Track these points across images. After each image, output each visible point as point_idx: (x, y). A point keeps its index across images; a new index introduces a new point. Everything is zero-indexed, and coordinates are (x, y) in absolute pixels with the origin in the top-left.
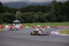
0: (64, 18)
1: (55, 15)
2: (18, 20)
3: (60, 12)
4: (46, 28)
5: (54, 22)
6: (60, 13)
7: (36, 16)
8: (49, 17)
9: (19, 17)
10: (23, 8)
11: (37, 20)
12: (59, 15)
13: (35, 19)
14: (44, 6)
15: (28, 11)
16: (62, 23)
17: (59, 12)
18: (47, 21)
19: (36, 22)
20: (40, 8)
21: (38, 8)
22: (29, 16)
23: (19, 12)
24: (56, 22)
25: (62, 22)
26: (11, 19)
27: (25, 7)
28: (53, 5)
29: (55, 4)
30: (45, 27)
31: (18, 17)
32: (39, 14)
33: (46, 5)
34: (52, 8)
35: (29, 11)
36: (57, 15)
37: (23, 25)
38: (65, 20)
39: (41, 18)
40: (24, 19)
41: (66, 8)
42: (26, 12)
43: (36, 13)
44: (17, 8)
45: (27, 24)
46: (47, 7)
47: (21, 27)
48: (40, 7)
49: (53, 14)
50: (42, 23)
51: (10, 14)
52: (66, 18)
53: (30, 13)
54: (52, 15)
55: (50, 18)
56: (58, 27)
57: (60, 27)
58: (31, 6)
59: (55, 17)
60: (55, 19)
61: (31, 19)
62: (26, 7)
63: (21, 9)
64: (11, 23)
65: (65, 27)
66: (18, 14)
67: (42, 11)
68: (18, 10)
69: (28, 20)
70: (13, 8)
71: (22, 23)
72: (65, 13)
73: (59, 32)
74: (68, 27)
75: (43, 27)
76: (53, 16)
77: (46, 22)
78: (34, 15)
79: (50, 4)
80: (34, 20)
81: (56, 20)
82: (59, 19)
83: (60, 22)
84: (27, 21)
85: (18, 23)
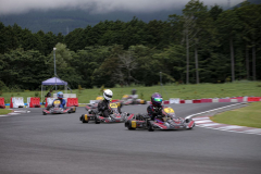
0: (233, 65)
1: (196, 56)
2: (60, 78)
3: (217, 44)
5: (194, 83)
6: (215, 47)
7: (128, 59)
8: (176, 64)
9: (65, 64)
10: (78, 31)
11: (131, 77)
12: (215, 56)
13: (124, 70)
14: (155, 21)
15: (96, 42)
16: (225, 85)
17: (214, 44)
18: (169, 77)
19: (128, 82)
20: (142, 30)
21: (135, 32)
22: (100, 61)
24: (201, 81)
25: (223, 82)
26: (36, 73)
27: (84, 28)
31: (58, 65)
32: (137, 51)
33: (164, 19)
34: (186, 31)
35: (100, 41)
36: (204, 56)
37: (78, 94)
38: (236, 73)
39: (144, 69)
40: (83, 73)
42: (91, 44)
43: (126, 48)
44: (56, 33)
45: (96, 91)
46: (169, 25)
48: (141, 25)
49: (191, 50)
50: (149, 84)
51: (28, 55)
52: (240, 64)
53: (105, 50)
54: (188, 55)
55: (180, 69)
56: (210, 101)
57: (215, 100)
58: (107, 23)
59: (197, 62)
60: (198, 69)
61: (109, 73)
62: (89, 28)
63: (70, 35)
64: (35, 86)
65: (233, 100)
66: (59, 56)
67: (149, 42)
68: (60, 39)
69: (96, 74)
70: (41, 33)
71: (73, 86)
72: (235, 48)
73: (214, 119)
74: (245, 99)
76: (192, 59)
77: (165, 81)
78: (121, 57)
79: (181, 14)
80: (118, 77)
82: (214, 70)
83: (216, 83)
84: (93, 78)
85: (60, 88)
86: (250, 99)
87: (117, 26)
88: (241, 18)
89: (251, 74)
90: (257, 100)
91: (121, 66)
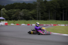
0: (49, 16)
1: (40, 13)
2: (3, 17)
3: (45, 10)
4: (32, 25)
5: (39, 20)
7: (21, 13)
8: (34, 15)
9: (4, 14)
10: (8, 5)
11: (22, 18)
12: (45, 13)
13: (20, 16)
14: (29, 3)
15: (13, 8)
16: (47, 21)
21: (24, 6)
22: (14, 13)
23: (4, 9)
24: (41, 20)
27: (10, 4)
28: (38, 3)
29: (40, 2)
30: (30, 25)
32: (24, 11)
34: (37, 6)
36: (42, 13)
37: (8, 22)
38: (50, 18)
39: (26, 16)
40: (9, 16)
41: (52, 6)
43: (21, 10)
45: (12, 21)
46: (33, 4)
47: (6, 24)
48: (25, 4)
50: (27, 20)
52: (51, 16)
53: (15, 10)
54: (37, 13)
55: (36, 16)
56: (43, 25)
58: (16, 3)
59: (40, 15)
61: (16, 17)
63: (6, 6)
65: (49, 25)
66: (3, 11)
67: (27, 9)
68: (3, 7)
71: (7, 20)
72: (50, 11)
74: (52, 25)
75: (29, 25)
76: (39, 14)
77: (31, 19)
79: (36, 2)
80: (19, 18)
81: (41, 18)
82: (44, 17)
83: (45, 20)
84: (12, 18)
85: (3, 20)
86: (54, 25)
87: (19, 4)
88: (52, 4)
89: (54, 18)
90: (55, 25)
91: (20, 15)
